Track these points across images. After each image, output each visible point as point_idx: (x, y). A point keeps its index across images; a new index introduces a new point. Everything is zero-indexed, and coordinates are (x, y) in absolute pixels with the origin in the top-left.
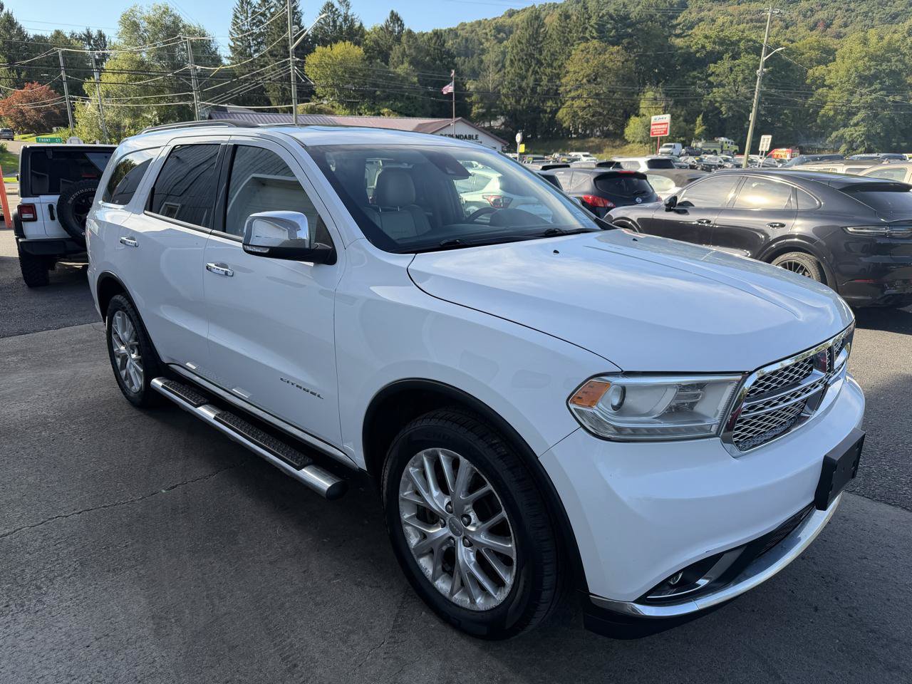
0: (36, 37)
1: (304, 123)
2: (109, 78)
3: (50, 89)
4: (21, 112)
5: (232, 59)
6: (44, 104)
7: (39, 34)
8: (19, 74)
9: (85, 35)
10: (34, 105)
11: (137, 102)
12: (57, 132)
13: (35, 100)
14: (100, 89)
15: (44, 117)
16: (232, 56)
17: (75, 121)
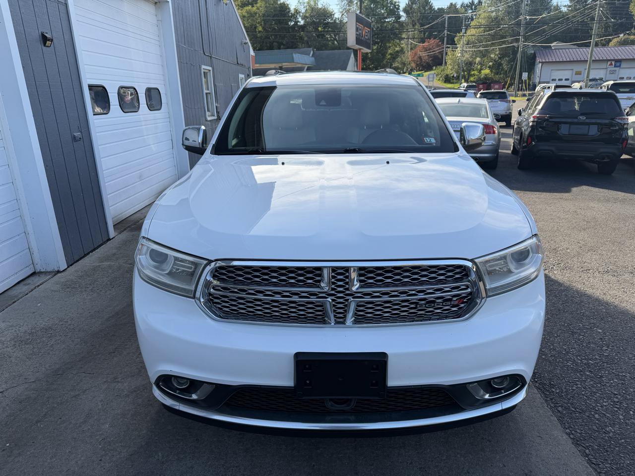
0: (438, 9)
1: (628, 58)
2: (472, 31)
3: (439, 42)
4: (420, 58)
5: (570, 6)
6: (434, 51)
7: (440, 7)
8: (424, 34)
9: (470, 3)
10: (428, 53)
11: (487, 46)
12: (435, 70)
13: (430, 49)
14: (465, 39)
15: (432, 60)
16: (569, 4)
17: (446, 63)
